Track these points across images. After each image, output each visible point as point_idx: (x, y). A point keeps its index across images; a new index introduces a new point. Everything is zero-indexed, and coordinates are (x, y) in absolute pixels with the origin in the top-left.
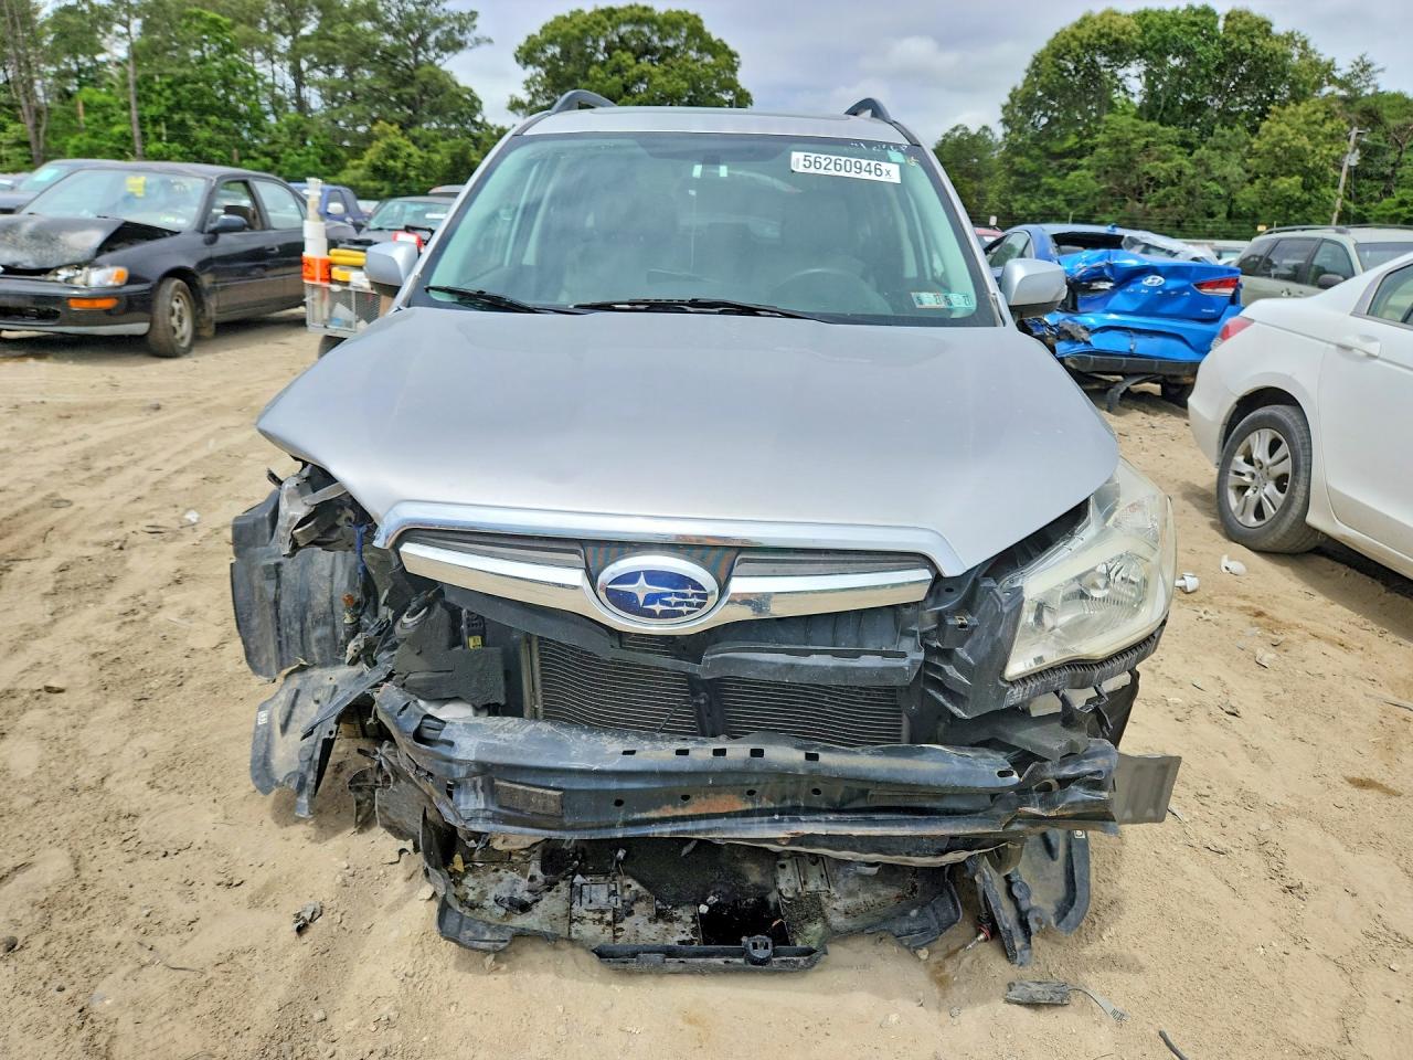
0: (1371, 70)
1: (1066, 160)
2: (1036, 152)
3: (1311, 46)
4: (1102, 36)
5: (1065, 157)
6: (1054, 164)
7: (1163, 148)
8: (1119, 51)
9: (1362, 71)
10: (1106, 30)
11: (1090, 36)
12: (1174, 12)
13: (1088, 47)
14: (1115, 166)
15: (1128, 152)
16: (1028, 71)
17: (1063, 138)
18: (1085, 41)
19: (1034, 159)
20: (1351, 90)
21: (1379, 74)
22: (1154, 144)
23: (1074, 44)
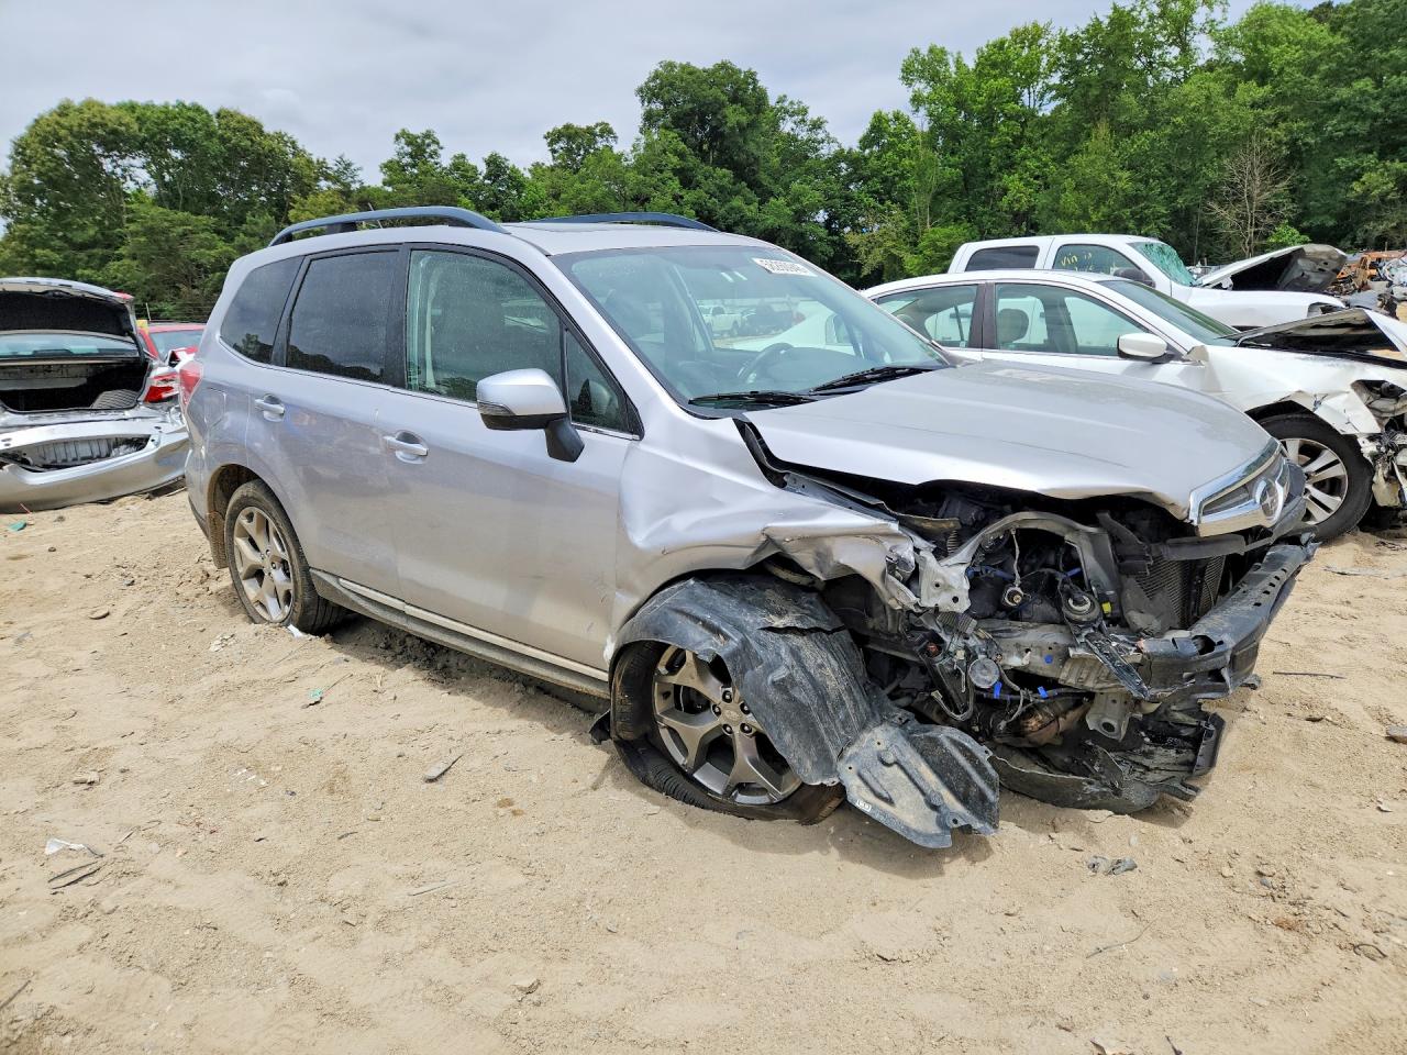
0: (352, 168)
1: (95, 251)
2: (57, 243)
3: (300, 145)
4: (94, 125)
5: (94, 247)
6: (82, 255)
7: (203, 236)
8: (116, 141)
9: (345, 169)
10: (98, 120)
11: (80, 125)
12: (166, 107)
13: (78, 136)
14: (158, 255)
15: (167, 240)
16: (11, 157)
17: (83, 227)
18: (76, 129)
19: (59, 250)
20: (343, 184)
21: (359, 172)
22: (192, 232)
23: (63, 132)
